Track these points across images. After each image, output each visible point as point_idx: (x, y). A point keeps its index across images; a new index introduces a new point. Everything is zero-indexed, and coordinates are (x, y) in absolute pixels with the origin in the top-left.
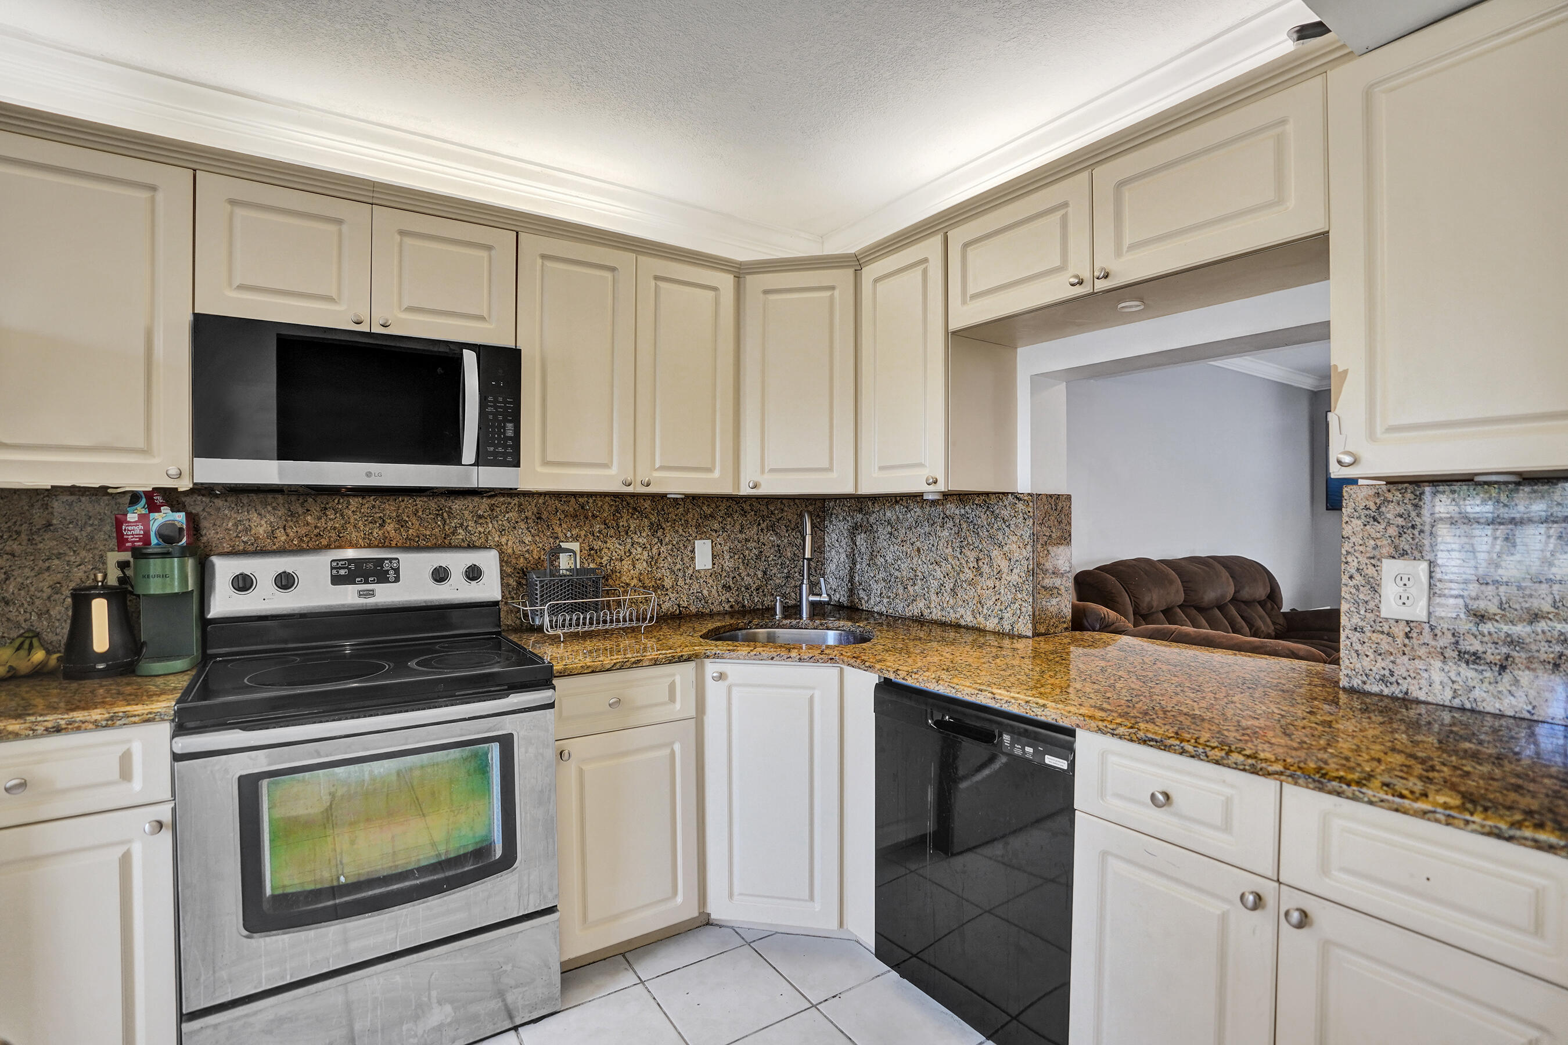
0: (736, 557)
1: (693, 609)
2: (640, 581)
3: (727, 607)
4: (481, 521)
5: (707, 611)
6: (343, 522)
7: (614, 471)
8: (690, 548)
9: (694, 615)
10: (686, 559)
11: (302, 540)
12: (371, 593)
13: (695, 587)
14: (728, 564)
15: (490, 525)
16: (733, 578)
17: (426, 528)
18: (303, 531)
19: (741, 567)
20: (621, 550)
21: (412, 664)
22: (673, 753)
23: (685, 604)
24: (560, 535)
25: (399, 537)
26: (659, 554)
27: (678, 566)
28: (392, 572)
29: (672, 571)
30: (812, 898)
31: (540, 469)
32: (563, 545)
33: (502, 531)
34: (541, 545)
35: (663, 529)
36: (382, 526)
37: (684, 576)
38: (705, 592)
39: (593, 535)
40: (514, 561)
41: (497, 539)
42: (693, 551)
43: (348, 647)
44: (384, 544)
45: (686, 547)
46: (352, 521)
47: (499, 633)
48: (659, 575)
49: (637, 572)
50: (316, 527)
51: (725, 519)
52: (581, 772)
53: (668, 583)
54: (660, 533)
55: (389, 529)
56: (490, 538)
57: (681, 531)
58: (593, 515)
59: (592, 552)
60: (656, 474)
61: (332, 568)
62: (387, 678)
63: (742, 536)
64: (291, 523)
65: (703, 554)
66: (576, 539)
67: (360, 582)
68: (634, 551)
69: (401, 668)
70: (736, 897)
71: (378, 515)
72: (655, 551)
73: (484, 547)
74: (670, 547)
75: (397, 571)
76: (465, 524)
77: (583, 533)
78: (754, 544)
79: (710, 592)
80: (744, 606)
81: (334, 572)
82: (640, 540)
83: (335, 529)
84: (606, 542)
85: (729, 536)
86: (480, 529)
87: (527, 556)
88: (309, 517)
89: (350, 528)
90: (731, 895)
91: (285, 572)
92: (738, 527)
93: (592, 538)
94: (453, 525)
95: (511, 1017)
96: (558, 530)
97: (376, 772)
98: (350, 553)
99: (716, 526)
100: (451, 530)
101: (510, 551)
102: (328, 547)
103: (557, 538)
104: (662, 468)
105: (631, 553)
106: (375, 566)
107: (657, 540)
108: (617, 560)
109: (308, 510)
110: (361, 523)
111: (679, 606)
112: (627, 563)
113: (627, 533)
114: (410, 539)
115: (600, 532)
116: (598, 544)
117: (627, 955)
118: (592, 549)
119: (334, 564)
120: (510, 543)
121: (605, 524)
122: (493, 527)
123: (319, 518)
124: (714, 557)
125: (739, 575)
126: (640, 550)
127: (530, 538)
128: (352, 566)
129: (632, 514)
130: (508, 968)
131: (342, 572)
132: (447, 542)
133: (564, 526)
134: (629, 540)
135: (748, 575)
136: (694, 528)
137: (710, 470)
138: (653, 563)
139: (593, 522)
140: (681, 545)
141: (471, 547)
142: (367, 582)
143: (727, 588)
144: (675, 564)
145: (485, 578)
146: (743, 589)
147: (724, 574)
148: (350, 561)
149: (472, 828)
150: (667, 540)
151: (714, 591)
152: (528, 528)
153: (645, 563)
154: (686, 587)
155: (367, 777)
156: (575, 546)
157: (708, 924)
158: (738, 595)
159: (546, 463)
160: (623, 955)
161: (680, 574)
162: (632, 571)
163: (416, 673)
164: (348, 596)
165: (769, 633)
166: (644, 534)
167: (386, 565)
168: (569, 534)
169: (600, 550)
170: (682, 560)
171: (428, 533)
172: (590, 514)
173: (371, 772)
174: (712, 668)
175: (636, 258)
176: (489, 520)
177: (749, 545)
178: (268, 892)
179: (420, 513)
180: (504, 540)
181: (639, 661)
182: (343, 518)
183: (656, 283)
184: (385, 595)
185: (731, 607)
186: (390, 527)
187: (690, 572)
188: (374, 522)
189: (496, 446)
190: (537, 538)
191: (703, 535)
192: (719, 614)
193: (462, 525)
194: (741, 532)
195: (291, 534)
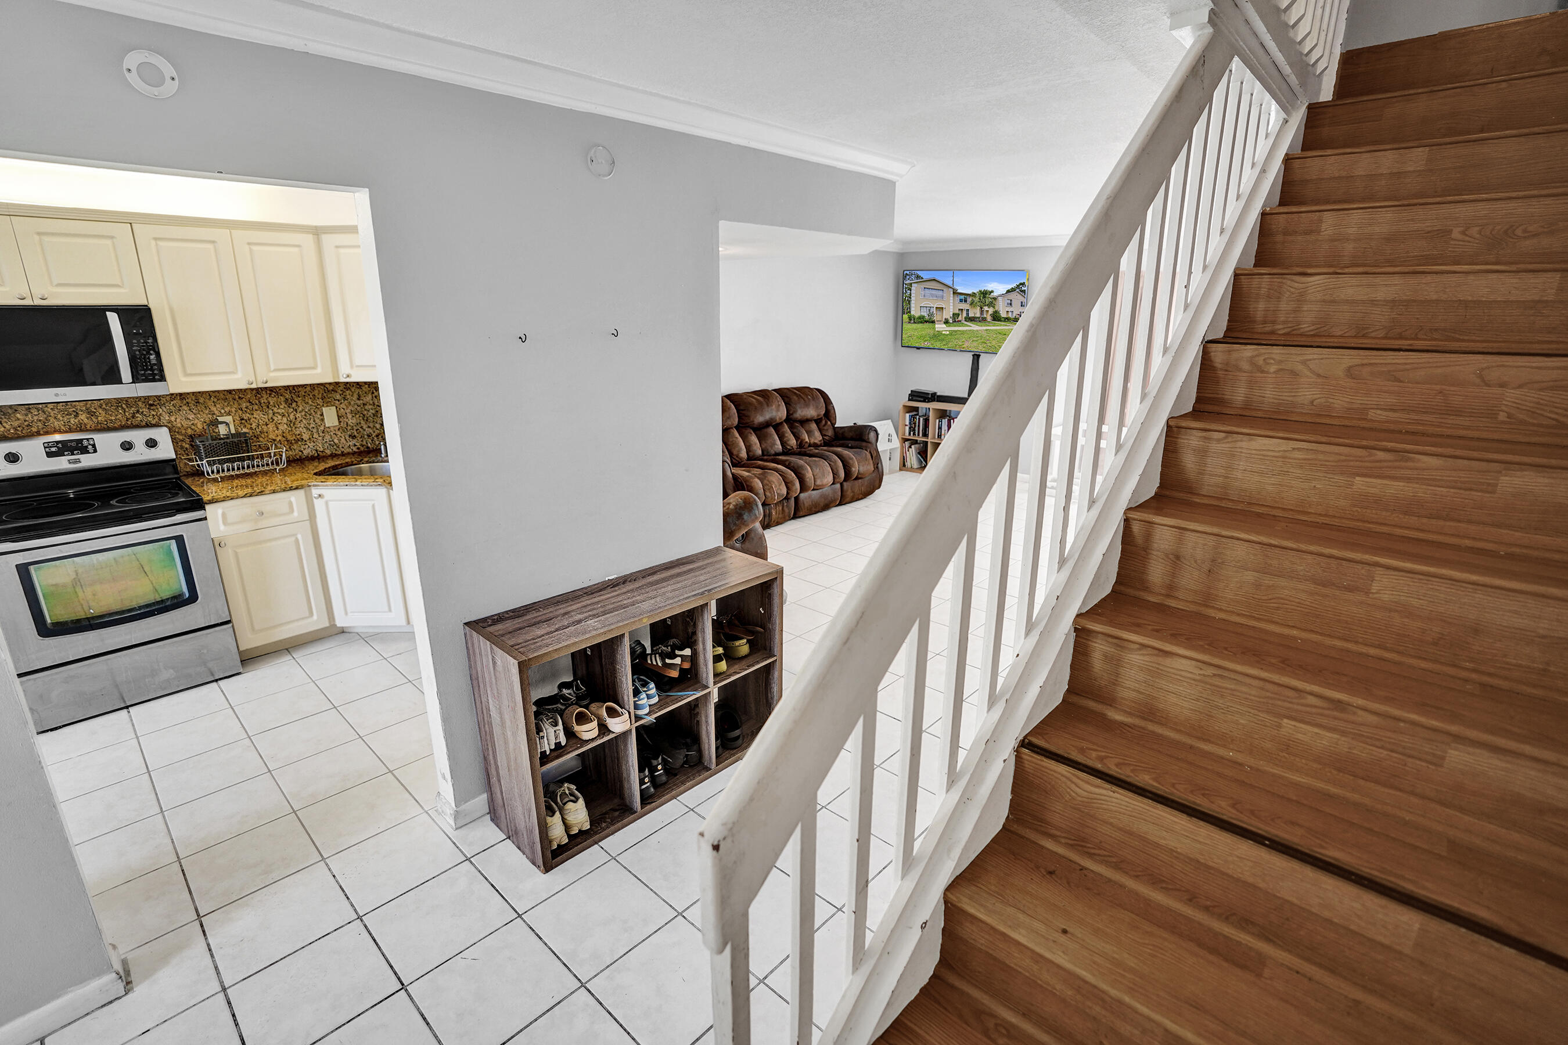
0: (357, 416)
1: (328, 452)
2: (283, 437)
3: (355, 449)
4: (152, 408)
5: (340, 453)
6: (45, 416)
7: (239, 375)
8: (319, 413)
9: (329, 456)
10: (317, 421)
11: (16, 430)
12: (78, 461)
13: (327, 438)
14: (352, 421)
15: (160, 410)
16: (357, 430)
17: (111, 415)
18: (16, 424)
19: (362, 422)
20: (265, 418)
21: (113, 502)
22: (297, 541)
23: (322, 449)
24: (216, 412)
25: (91, 423)
26: (296, 419)
27: (312, 425)
28: (90, 447)
29: (307, 429)
30: (390, 610)
31: (184, 379)
32: (220, 419)
33: (170, 413)
34: (202, 420)
35: (297, 402)
36: (76, 416)
37: (318, 431)
38: (336, 441)
39: (242, 410)
40: (184, 431)
41: (167, 418)
42: (322, 415)
43: (71, 493)
44: (81, 429)
45: (316, 413)
46: (52, 415)
47: (179, 478)
48: (298, 432)
49: (280, 432)
50: (25, 421)
51: (344, 392)
52: (236, 554)
53: (306, 437)
54: (294, 405)
55: (82, 418)
56: (162, 418)
57: (310, 403)
58: (239, 398)
59: (243, 421)
60: (272, 374)
61: (45, 448)
62: (98, 511)
63: (359, 402)
64: (5, 420)
65: (330, 416)
66: (229, 414)
67: (68, 455)
68: (275, 418)
69: (106, 504)
70: (349, 614)
71: (72, 410)
72: (292, 417)
73: (157, 425)
74: (303, 413)
75: (94, 446)
76: (141, 411)
77: (233, 410)
78: (370, 407)
79: (339, 440)
80: (368, 447)
81: (47, 450)
82: (279, 411)
83: (40, 421)
84: (253, 414)
85: (350, 403)
86: (153, 413)
87: (193, 427)
88: (18, 415)
89: (52, 419)
90: (346, 613)
91: (10, 453)
92: (356, 396)
93: (241, 412)
94: (132, 412)
95: (213, 675)
96: (213, 409)
97: (100, 559)
98: (58, 437)
99: (338, 397)
100: (131, 415)
101: (179, 425)
102: (38, 434)
103: (214, 414)
104: (276, 370)
105: (273, 420)
106: (77, 444)
107: (292, 410)
108: (263, 425)
109: (16, 410)
110: (59, 416)
111: (317, 451)
112: (271, 426)
113: (268, 407)
114: (100, 423)
115: (246, 408)
116: (246, 416)
117: (289, 650)
118: (243, 419)
119: (46, 445)
120: (178, 420)
121: (250, 402)
122: (163, 411)
123: (26, 415)
124: (339, 417)
125: (362, 427)
126: (280, 417)
127: (193, 416)
128: (60, 445)
129: (270, 394)
130: (205, 651)
131: (53, 449)
132: (129, 423)
133: (218, 406)
134: (271, 412)
135: (369, 427)
136: (321, 400)
137: (314, 368)
138: (292, 425)
139: (240, 401)
140: (312, 412)
141: (148, 426)
142: (73, 454)
143: (353, 437)
144: (309, 424)
145: (160, 445)
146: (366, 437)
147: (349, 428)
148: (58, 442)
149: (169, 584)
150: (300, 409)
151: (343, 440)
152: (190, 410)
153: (285, 425)
154: (320, 438)
155: (95, 562)
156: (228, 419)
157: (343, 632)
158: (362, 441)
159: (186, 375)
160: (287, 649)
161: (315, 430)
162: (276, 431)
163: (116, 506)
164: (62, 464)
165: (370, 467)
166: (282, 407)
167: (85, 443)
168: (223, 411)
169: (249, 420)
170: (314, 421)
171: (113, 418)
172: (237, 397)
173: (97, 559)
174: (315, 492)
175: (230, 232)
176: (158, 407)
177: (366, 407)
178: (49, 621)
179: (104, 406)
180: (173, 419)
181: (262, 492)
182: (45, 414)
183: (250, 248)
184: (87, 461)
185: (358, 448)
186: (83, 417)
187: (322, 428)
188: (69, 414)
189: (145, 370)
190: (199, 416)
191: (328, 404)
192: (348, 453)
193: (138, 411)
194: (358, 399)
195: (7, 427)
